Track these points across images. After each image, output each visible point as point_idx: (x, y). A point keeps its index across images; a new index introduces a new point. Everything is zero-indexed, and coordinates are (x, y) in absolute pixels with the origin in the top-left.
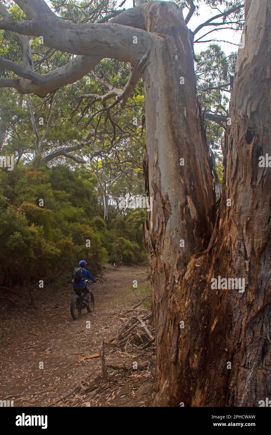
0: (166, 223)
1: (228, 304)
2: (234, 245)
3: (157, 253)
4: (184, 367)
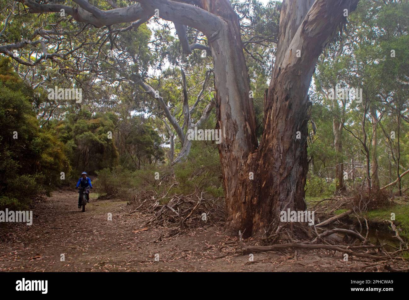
0: (236, 135)
1: (271, 174)
2: (275, 147)
3: (230, 151)
4: (249, 204)
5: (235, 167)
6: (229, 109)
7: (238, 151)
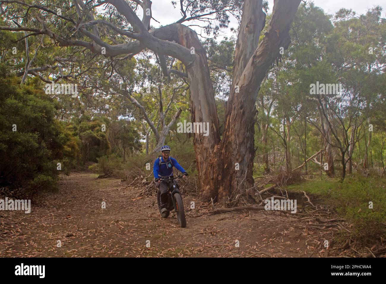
1: (231, 160)
2: (233, 141)
3: (202, 143)
4: (216, 180)
5: (206, 155)
6: (201, 114)
7: (208, 144)
